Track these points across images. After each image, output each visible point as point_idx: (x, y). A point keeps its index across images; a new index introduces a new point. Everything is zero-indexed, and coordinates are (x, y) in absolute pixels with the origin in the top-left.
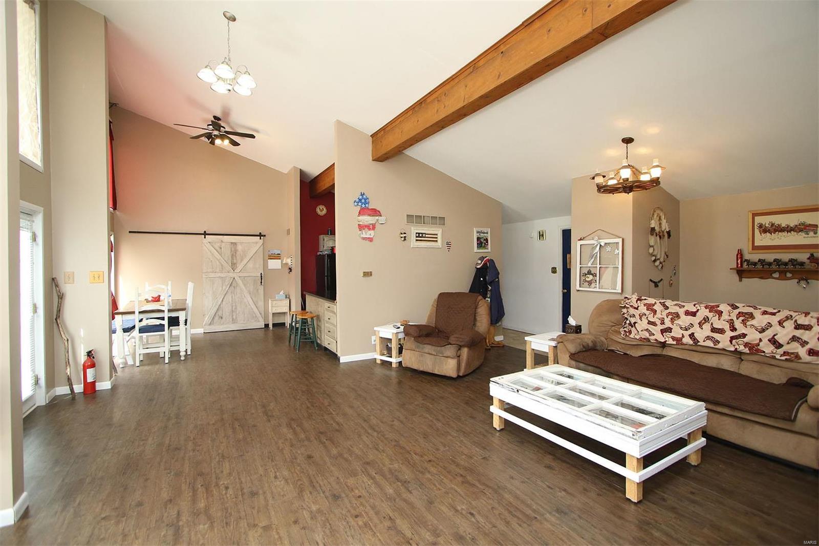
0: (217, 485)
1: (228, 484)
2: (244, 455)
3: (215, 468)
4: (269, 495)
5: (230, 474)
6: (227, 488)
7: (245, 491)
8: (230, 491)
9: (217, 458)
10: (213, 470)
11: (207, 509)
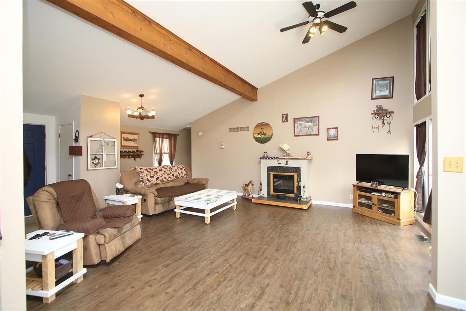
0: (324, 260)
1: (319, 258)
2: (304, 267)
3: (322, 268)
4: (306, 247)
5: (316, 261)
6: (320, 256)
7: (314, 252)
8: (319, 254)
9: (319, 274)
10: (323, 267)
11: (331, 253)
